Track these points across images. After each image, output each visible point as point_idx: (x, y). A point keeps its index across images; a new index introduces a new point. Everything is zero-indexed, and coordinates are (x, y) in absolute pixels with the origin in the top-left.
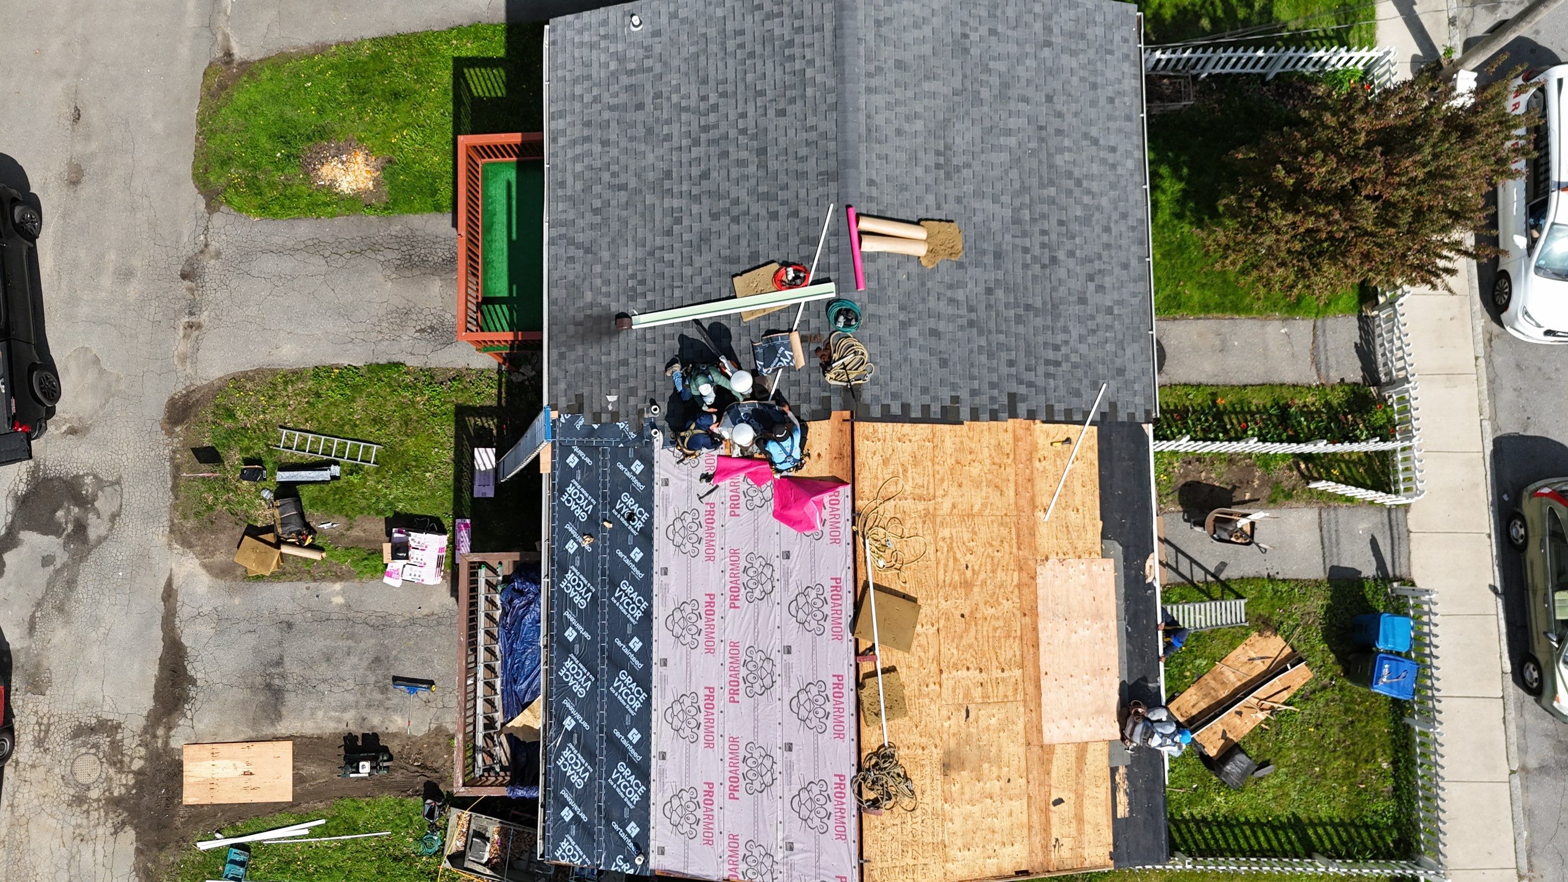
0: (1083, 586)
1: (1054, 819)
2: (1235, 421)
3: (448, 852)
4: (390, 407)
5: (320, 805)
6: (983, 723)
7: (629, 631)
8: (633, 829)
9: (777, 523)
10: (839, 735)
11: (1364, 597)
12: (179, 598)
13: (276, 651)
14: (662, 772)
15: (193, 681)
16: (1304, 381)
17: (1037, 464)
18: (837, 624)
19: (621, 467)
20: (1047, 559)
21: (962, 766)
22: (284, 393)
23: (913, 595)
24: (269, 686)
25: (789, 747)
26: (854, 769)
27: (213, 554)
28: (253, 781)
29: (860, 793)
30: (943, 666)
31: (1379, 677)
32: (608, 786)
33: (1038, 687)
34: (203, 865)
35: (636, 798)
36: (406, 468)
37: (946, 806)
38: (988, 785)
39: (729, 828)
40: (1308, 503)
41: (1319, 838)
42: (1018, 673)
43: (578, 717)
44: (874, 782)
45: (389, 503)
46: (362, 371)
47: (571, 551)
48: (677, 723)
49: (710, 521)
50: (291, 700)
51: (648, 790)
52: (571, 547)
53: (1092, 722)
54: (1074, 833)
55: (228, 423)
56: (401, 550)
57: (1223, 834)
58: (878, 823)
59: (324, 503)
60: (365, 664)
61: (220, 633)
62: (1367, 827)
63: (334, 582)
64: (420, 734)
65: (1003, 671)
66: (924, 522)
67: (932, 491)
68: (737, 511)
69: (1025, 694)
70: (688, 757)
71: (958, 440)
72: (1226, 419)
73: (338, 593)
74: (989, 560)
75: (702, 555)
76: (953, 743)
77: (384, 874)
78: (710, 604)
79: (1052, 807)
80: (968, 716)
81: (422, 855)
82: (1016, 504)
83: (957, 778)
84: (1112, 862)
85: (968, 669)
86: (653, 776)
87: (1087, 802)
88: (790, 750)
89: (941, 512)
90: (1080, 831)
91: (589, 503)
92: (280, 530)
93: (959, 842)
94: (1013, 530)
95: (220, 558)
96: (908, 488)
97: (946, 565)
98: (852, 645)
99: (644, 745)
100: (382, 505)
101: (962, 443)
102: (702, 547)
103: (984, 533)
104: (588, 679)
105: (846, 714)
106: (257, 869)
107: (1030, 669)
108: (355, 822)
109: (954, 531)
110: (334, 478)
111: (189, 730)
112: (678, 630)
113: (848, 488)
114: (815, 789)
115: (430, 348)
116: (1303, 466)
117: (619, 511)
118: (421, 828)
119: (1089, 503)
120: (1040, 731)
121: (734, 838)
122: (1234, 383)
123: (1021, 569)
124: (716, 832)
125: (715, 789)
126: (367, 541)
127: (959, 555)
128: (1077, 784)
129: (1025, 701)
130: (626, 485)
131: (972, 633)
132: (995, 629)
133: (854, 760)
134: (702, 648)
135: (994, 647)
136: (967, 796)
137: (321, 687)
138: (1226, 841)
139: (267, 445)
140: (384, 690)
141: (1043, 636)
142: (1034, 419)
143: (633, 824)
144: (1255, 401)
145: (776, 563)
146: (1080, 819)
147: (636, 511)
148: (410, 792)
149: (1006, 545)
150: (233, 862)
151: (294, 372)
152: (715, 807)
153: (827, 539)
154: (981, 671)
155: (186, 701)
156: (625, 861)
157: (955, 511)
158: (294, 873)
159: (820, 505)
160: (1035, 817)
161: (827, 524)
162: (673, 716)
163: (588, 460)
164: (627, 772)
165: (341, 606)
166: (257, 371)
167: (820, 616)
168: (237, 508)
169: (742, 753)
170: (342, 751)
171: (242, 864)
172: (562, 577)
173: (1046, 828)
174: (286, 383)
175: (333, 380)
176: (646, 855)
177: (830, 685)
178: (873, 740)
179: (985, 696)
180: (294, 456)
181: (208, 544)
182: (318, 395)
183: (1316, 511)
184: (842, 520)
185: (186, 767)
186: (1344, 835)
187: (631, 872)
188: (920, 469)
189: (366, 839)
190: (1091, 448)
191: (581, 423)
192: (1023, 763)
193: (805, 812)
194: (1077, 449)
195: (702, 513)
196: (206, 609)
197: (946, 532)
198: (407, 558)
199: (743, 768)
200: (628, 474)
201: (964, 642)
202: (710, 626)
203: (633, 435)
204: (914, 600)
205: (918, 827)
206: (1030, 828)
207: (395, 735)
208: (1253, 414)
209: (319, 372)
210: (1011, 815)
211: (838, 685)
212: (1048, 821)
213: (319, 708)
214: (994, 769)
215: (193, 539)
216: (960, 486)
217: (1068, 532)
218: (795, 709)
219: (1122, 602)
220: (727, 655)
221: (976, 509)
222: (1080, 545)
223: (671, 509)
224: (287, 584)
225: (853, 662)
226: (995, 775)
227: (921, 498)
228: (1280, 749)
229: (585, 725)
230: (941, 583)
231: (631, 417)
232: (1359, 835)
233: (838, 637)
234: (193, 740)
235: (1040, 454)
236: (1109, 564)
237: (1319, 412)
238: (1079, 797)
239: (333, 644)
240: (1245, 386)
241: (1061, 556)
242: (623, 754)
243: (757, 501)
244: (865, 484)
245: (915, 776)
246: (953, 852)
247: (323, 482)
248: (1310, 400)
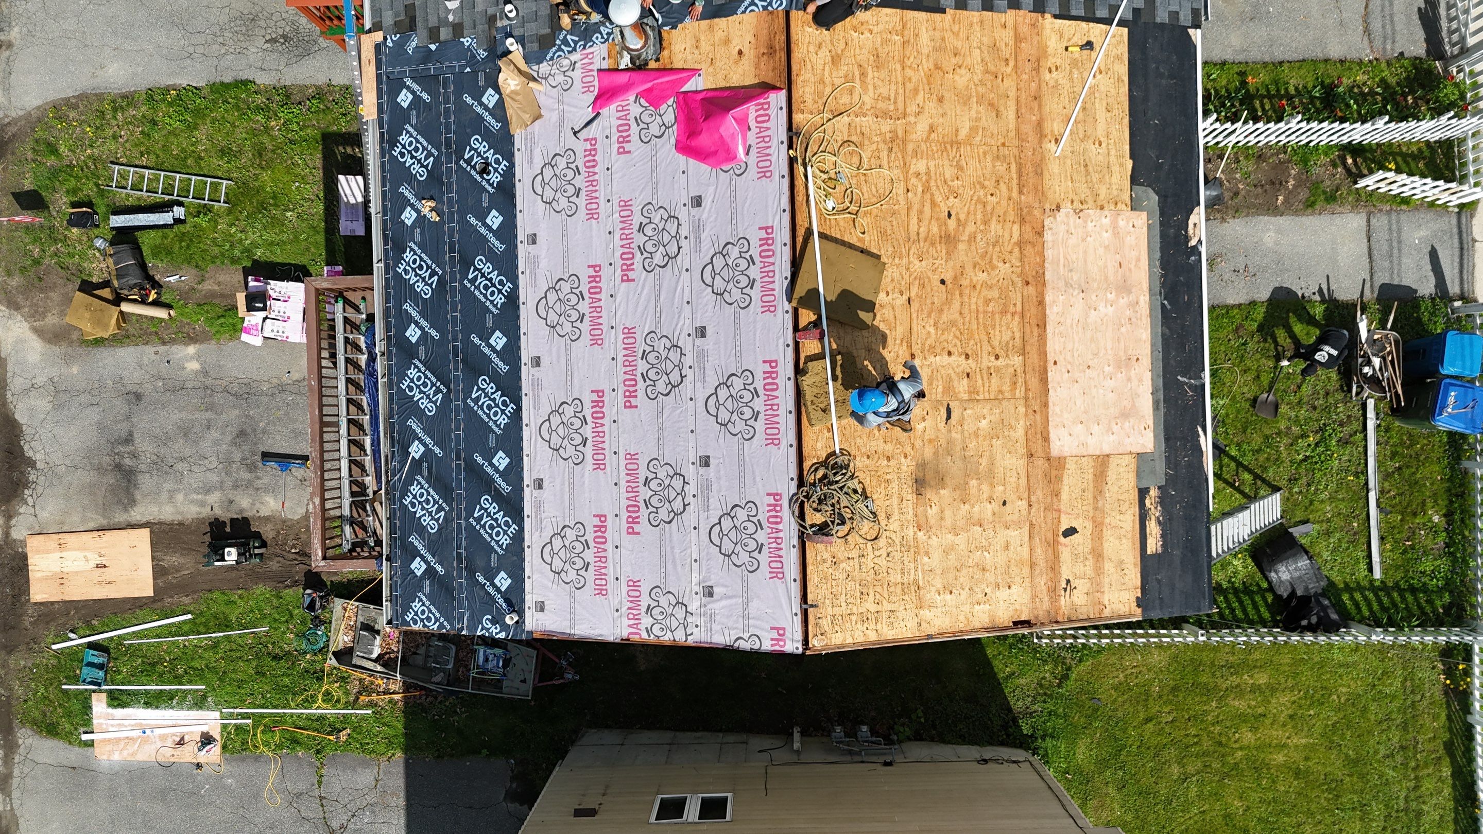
0: (1107, 247)
1: (1065, 554)
2: (1267, 107)
3: (332, 648)
4: (241, 133)
5: (186, 600)
6: (969, 427)
7: (489, 324)
8: (503, 581)
9: (682, 159)
10: (773, 441)
11: (1419, 320)
12: (10, 368)
13: (124, 427)
14: (539, 505)
15: (32, 464)
16: (1353, 55)
17: (1047, 76)
18: (768, 291)
19: (469, 100)
20: (1058, 208)
21: (941, 481)
22: (114, 122)
23: (875, 251)
24: (118, 467)
25: (706, 462)
26: (794, 484)
27: (43, 315)
28: (108, 574)
29: (802, 516)
30: (916, 349)
31: (1444, 407)
32: (470, 528)
33: (1044, 380)
34: (58, 668)
35: (505, 541)
36: (263, 207)
37: (920, 534)
38: (976, 508)
39: (628, 572)
40: (1354, 207)
41: (1357, 605)
42: (1017, 360)
43: (428, 440)
44: (820, 501)
45: (247, 250)
46: (205, 92)
47: (409, 223)
48: (556, 441)
49: (591, 164)
50: (146, 482)
51: (521, 530)
52: (409, 217)
53: (1115, 428)
54: (1089, 571)
55: (51, 161)
56: (257, 301)
57: (1241, 602)
58: (826, 555)
59: (169, 252)
60: (229, 438)
61: (58, 407)
62: (1413, 590)
63: (187, 344)
64: (297, 517)
65: (997, 357)
66: (890, 150)
67: (901, 106)
68: (627, 147)
69: (1027, 390)
70: (572, 485)
71: (938, 35)
72: (1257, 104)
73: (192, 358)
74: (980, 207)
75: (582, 212)
76: (928, 452)
77: (264, 675)
78: (595, 279)
79: (1062, 539)
80: (949, 417)
81: (305, 653)
82: (1017, 130)
83: (935, 499)
84: (1139, 611)
85: (950, 353)
86: (527, 511)
87: (1107, 533)
88: (707, 464)
89: (914, 136)
90: (1099, 571)
91: (429, 155)
92: (116, 283)
93: (938, 583)
94: (1013, 166)
95: (52, 320)
96: (868, 99)
97: (920, 212)
98: (789, 318)
99: (514, 472)
100: (237, 253)
101: (943, 39)
102: (582, 201)
103: (973, 169)
104: (438, 391)
105: (782, 412)
106: (119, 672)
107: (1034, 358)
108: (226, 618)
109: (932, 164)
110: (178, 221)
111: (32, 519)
112: (553, 318)
113: (783, 94)
114: (741, 514)
115: (283, 61)
116: (1350, 161)
117: (468, 162)
118: (303, 622)
119: (1115, 134)
120: (1046, 439)
121: (634, 585)
122: (1267, 59)
123: (1023, 221)
124: (611, 578)
125: (609, 523)
126: (222, 296)
127: (938, 199)
128: (1096, 509)
129: (1026, 399)
130: (477, 125)
131: (956, 305)
132: (987, 302)
133: (794, 473)
134: (586, 338)
135: (985, 326)
136: (948, 522)
137: (179, 466)
138: (1244, 610)
139: (97, 185)
140: (252, 468)
141: (1052, 312)
142: (1043, 12)
143: (502, 574)
144: (1293, 82)
145: (683, 214)
146: (1098, 555)
147: (491, 160)
148: (288, 582)
149: (1003, 187)
150: (90, 664)
151: (124, 97)
152: (609, 546)
153: (753, 171)
154: (967, 357)
155: (26, 485)
156: (494, 622)
157: (933, 135)
158: (161, 675)
159: (743, 122)
160: (1039, 551)
161: (753, 151)
162: (551, 431)
163: (425, 96)
164: (493, 508)
165: (197, 373)
166: (82, 97)
167: (744, 281)
168: (68, 261)
169: (643, 473)
170: (207, 538)
171: (100, 667)
172: (399, 259)
173: (1054, 567)
174: (115, 110)
175: (171, 104)
176: (521, 613)
177: (759, 376)
178: (819, 445)
179: (973, 391)
180: (130, 196)
181: (36, 305)
182: (154, 123)
183: (1364, 216)
184: (774, 143)
185: (30, 561)
186: (1385, 600)
187: (502, 635)
188: (884, 74)
189: (240, 636)
190: (1119, 58)
191: (414, 44)
192: (1023, 481)
193: (727, 546)
194: (1100, 57)
195: (580, 153)
196: (40, 380)
197: (920, 165)
198: (264, 309)
199: (645, 493)
200: (479, 110)
201: (944, 318)
202: (597, 309)
203: (483, 54)
204: (878, 257)
205: (882, 562)
206: (1032, 566)
207: (267, 519)
208: (1290, 98)
209: (153, 95)
210: (1007, 547)
211: (770, 375)
212: (1056, 556)
213: (178, 490)
214: (985, 487)
215: (20, 299)
216: (940, 100)
217: (1087, 173)
218: (713, 411)
219: (1158, 270)
220: (620, 345)
221: (963, 134)
222: (1103, 191)
223: (537, 152)
224: (131, 349)
225: (790, 341)
226: (985, 496)
227: (886, 115)
228: (1311, 502)
229: (437, 450)
230: (913, 236)
231: (480, 28)
232: (1404, 599)
233: (769, 308)
234: (37, 529)
235: (1051, 62)
236: (1141, 220)
237: (1372, 93)
238: (1098, 526)
239: (190, 417)
240: (1281, 63)
241: (1077, 204)
242: (487, 485)
243: (655, 129)
244: (805, 89)
245: (877, 495)
246: (930, 595)
247: (165, 226)
248: (1360, 78)
